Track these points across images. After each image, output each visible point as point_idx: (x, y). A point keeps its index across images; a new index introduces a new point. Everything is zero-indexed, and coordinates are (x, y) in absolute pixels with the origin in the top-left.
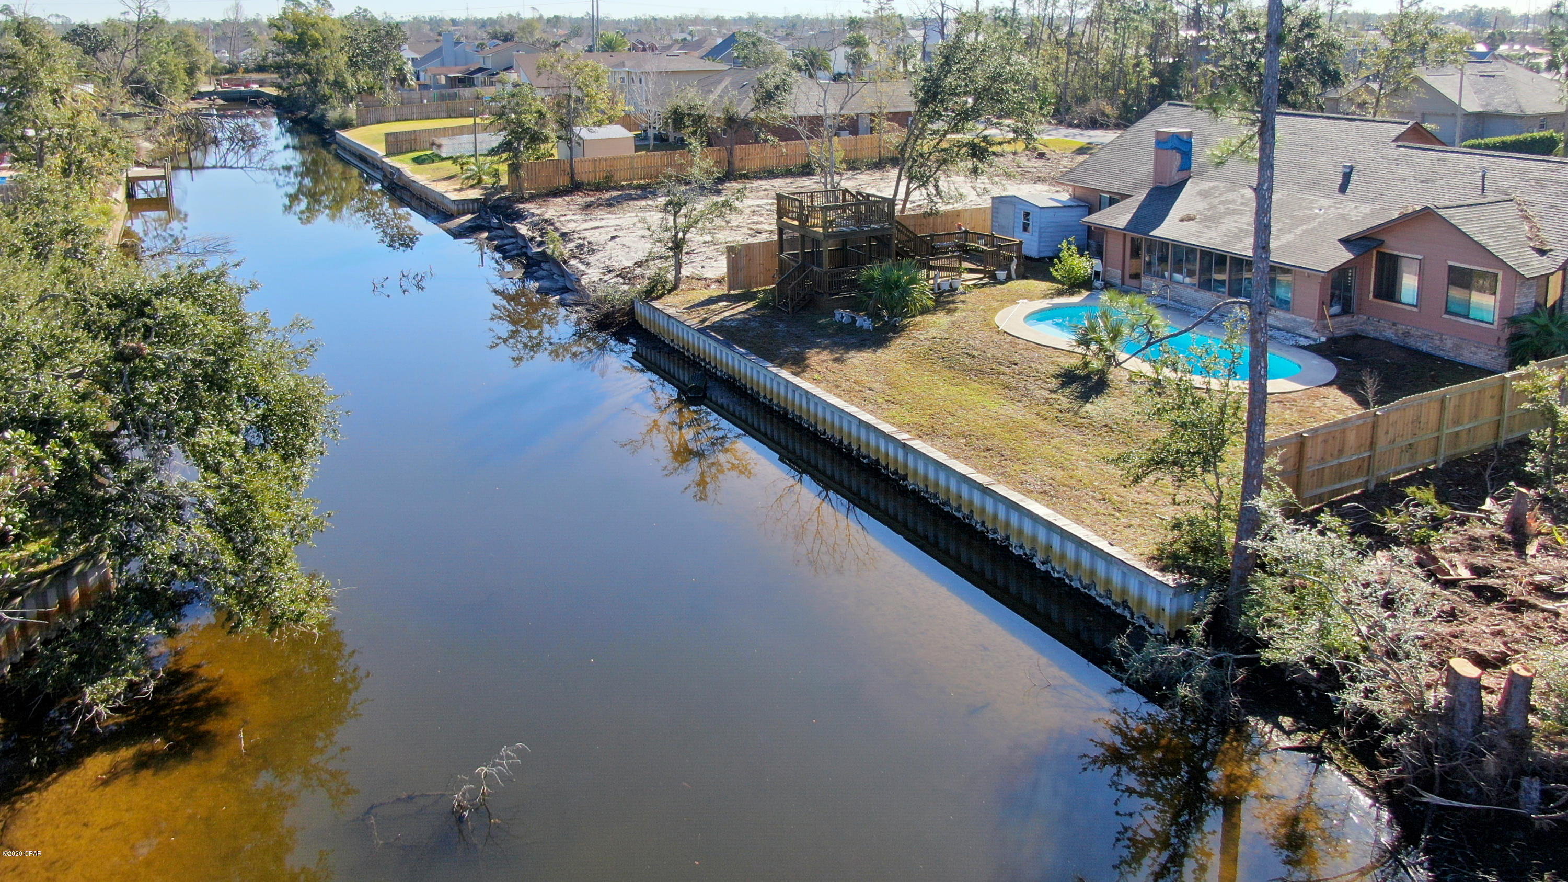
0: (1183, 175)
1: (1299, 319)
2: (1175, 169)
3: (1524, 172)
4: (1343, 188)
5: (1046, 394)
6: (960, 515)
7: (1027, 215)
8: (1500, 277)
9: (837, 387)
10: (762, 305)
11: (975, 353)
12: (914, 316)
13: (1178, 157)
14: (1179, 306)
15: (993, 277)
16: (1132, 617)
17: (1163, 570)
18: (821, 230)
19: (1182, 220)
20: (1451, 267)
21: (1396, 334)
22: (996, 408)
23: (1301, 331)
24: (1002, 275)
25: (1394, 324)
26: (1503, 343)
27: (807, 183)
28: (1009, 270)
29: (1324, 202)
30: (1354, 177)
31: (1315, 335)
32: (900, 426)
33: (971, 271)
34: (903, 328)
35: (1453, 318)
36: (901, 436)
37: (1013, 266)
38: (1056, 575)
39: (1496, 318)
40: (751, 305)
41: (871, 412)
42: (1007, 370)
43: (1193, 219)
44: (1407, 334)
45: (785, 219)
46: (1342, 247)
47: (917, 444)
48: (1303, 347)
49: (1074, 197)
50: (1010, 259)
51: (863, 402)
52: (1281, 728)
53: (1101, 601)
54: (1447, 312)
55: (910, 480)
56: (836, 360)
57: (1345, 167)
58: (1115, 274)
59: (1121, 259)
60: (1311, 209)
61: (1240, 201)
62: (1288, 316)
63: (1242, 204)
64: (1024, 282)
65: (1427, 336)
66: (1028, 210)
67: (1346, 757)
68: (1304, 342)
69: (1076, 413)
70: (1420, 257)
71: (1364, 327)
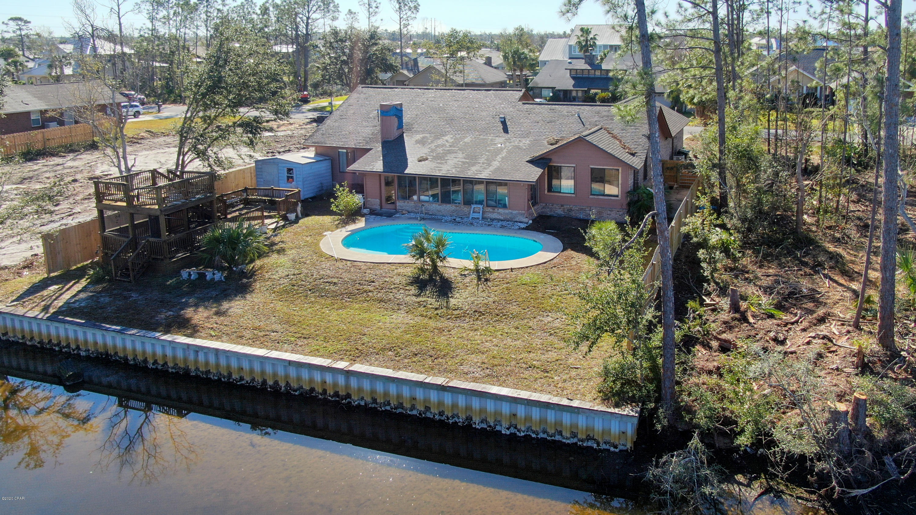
0: (400, 131)
1: (515, 212)
2: (396, 128)
3: (598, 113)
4: (506, 130)
5: (414, 298)
6: (415, 412)
7: (290, 170)
8: (620, 171)
9: (241, 337)
10: (95, 281)
11: (335, 280)
12: (252, 261)
13: (396, 120)
14: (429, 217)
15: (285, 218)
16: (598, 444)
17: (617, 405)
18: (157, 207)
19: (420, 161)
20: (592, 169)
21: (564, 211)
22: (388, 319)
23: (517, 219)
24: (292, 216)
25: (562, 206)
26: (625, 206)
27: (36, 167)
28: (296, 212)
29: (498, 140)
30: (508, 123)
31: (526, 220)
32: (329, 356)
33: (270, 217)
34: (252, 274)
35: (596, 197)
36: (341, 365)
37: (299, 209)
38: (522, 434)
39: (620, 194)
40: (83, 283)
41: (293, 351)
42: (370, 288)
43: (427, 159)
44: (570, 210)
45: (105, 202)
46: (529, 165)
47: (358, 367)
48: (523, 229)
49: (317, 154)
50: (296, 204)
51: (277, 344)
52: (739, 484)
53: (568, 441)
54: (592, 195)
55: (355, 397)
56: (218, 313)
57: (501, 118)
58: (375, 203)
59: (379, 192)
60: (495, 144)
61: (448, 145)
62: (507, 211)
63: (450, 146)
64: (310, 218)
65: (582, 209)
66: (290, 166)
67: (787, 486)
68: (523, 226)
69: (448, 308)
70: (574, 165)
71: (544, 210)
